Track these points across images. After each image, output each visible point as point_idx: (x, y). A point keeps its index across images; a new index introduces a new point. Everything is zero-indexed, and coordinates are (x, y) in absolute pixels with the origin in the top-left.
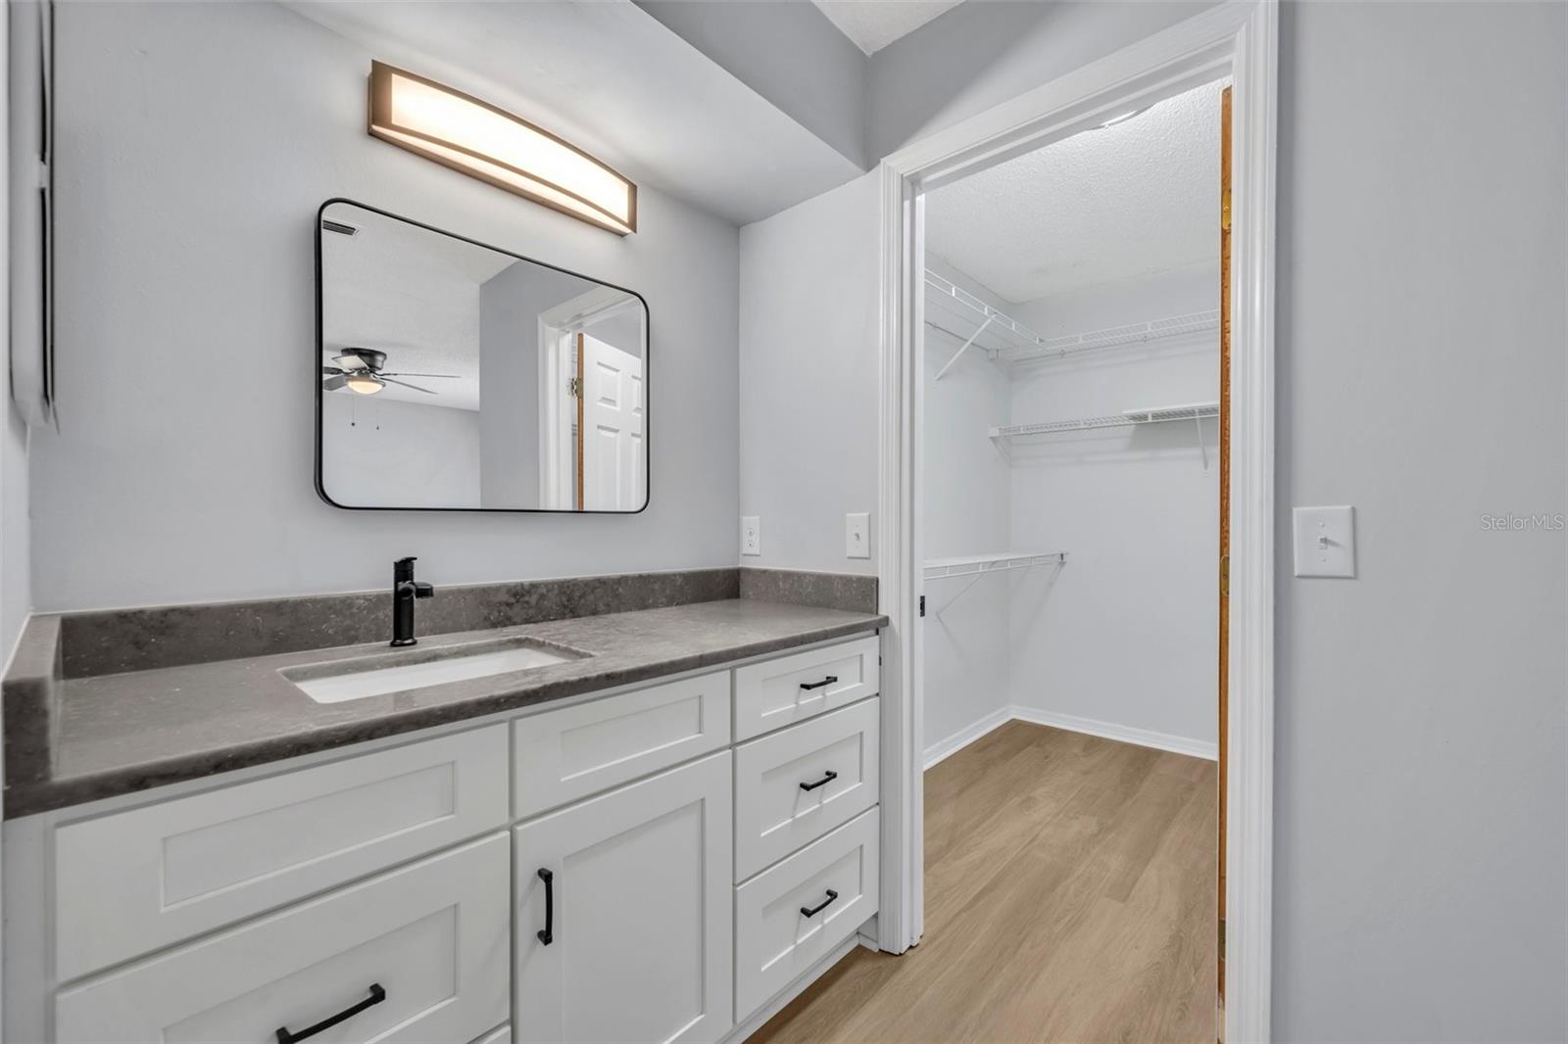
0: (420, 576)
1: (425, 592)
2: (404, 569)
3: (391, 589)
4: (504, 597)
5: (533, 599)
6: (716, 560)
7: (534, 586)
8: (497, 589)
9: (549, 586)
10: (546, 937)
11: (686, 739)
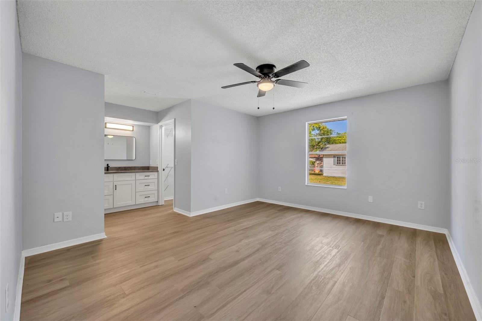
0: (109, 165)
1: (109, 166)
2: (108, 165)
3: (106, 167)
4: (118, 168)
5: (121, 168)
6: (147, 165)
7: (121, 167)
8: (117, 167)
9: (123, 167)
10: (116, 189)
11: (130, 179)
